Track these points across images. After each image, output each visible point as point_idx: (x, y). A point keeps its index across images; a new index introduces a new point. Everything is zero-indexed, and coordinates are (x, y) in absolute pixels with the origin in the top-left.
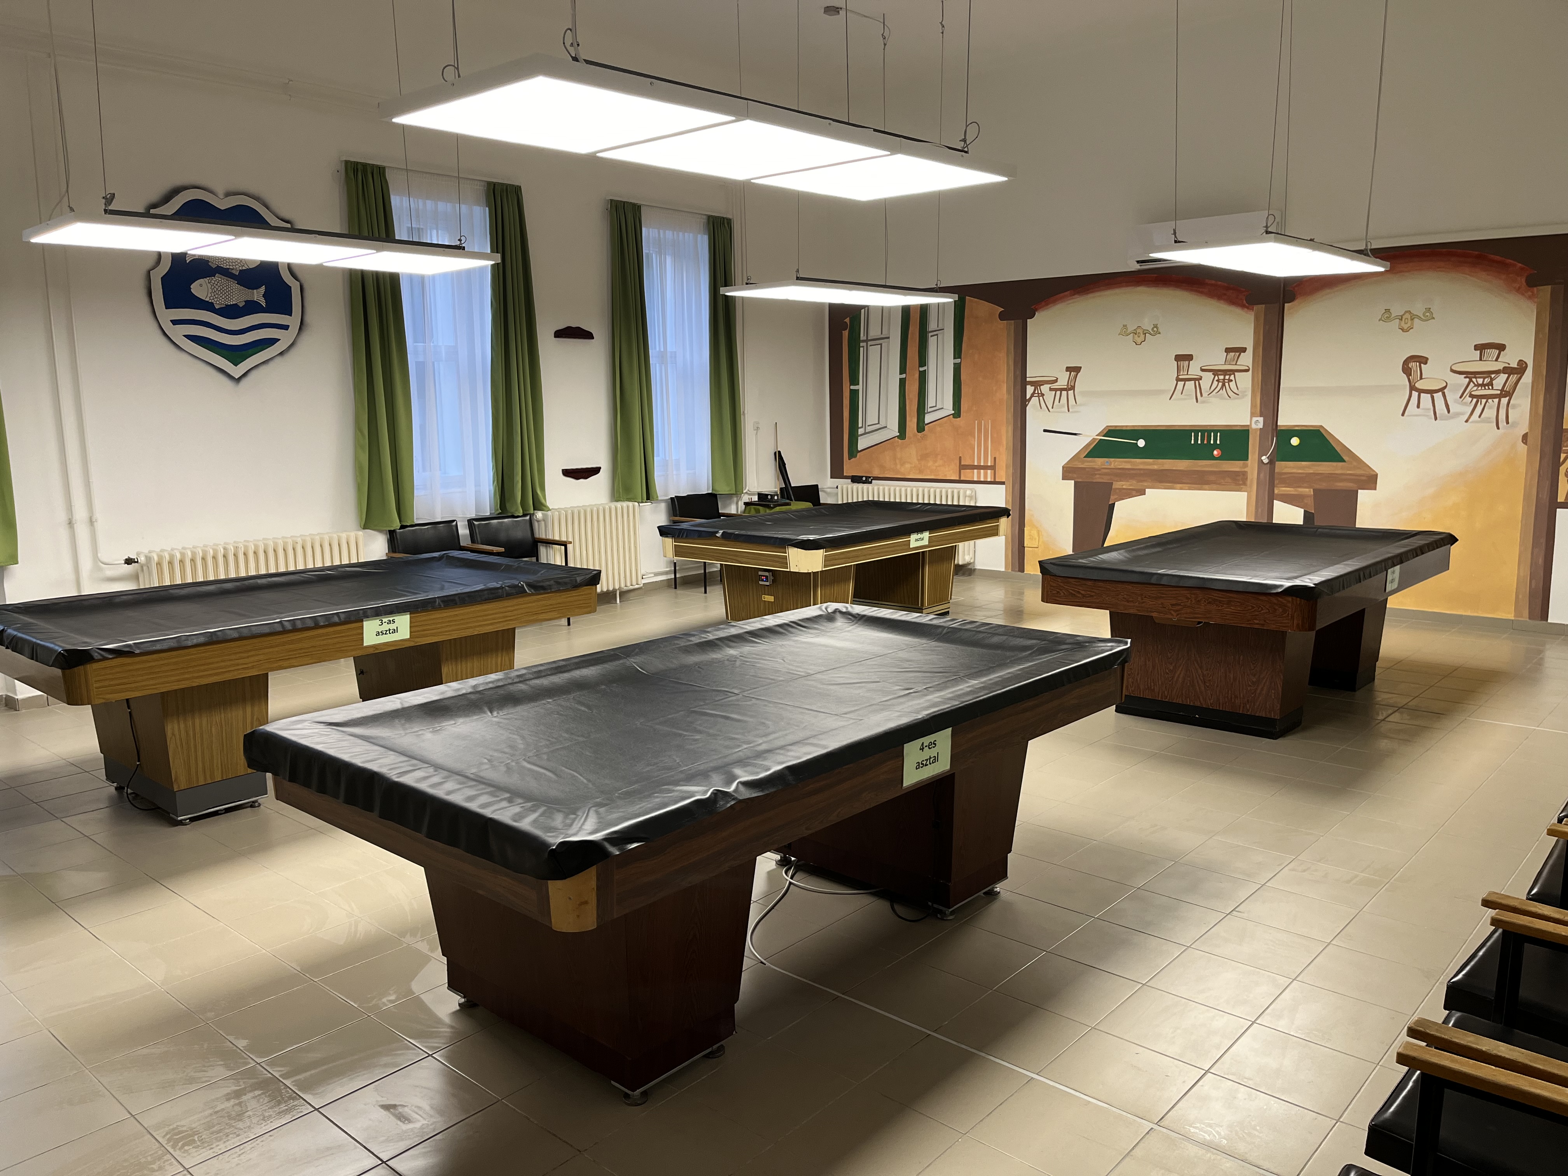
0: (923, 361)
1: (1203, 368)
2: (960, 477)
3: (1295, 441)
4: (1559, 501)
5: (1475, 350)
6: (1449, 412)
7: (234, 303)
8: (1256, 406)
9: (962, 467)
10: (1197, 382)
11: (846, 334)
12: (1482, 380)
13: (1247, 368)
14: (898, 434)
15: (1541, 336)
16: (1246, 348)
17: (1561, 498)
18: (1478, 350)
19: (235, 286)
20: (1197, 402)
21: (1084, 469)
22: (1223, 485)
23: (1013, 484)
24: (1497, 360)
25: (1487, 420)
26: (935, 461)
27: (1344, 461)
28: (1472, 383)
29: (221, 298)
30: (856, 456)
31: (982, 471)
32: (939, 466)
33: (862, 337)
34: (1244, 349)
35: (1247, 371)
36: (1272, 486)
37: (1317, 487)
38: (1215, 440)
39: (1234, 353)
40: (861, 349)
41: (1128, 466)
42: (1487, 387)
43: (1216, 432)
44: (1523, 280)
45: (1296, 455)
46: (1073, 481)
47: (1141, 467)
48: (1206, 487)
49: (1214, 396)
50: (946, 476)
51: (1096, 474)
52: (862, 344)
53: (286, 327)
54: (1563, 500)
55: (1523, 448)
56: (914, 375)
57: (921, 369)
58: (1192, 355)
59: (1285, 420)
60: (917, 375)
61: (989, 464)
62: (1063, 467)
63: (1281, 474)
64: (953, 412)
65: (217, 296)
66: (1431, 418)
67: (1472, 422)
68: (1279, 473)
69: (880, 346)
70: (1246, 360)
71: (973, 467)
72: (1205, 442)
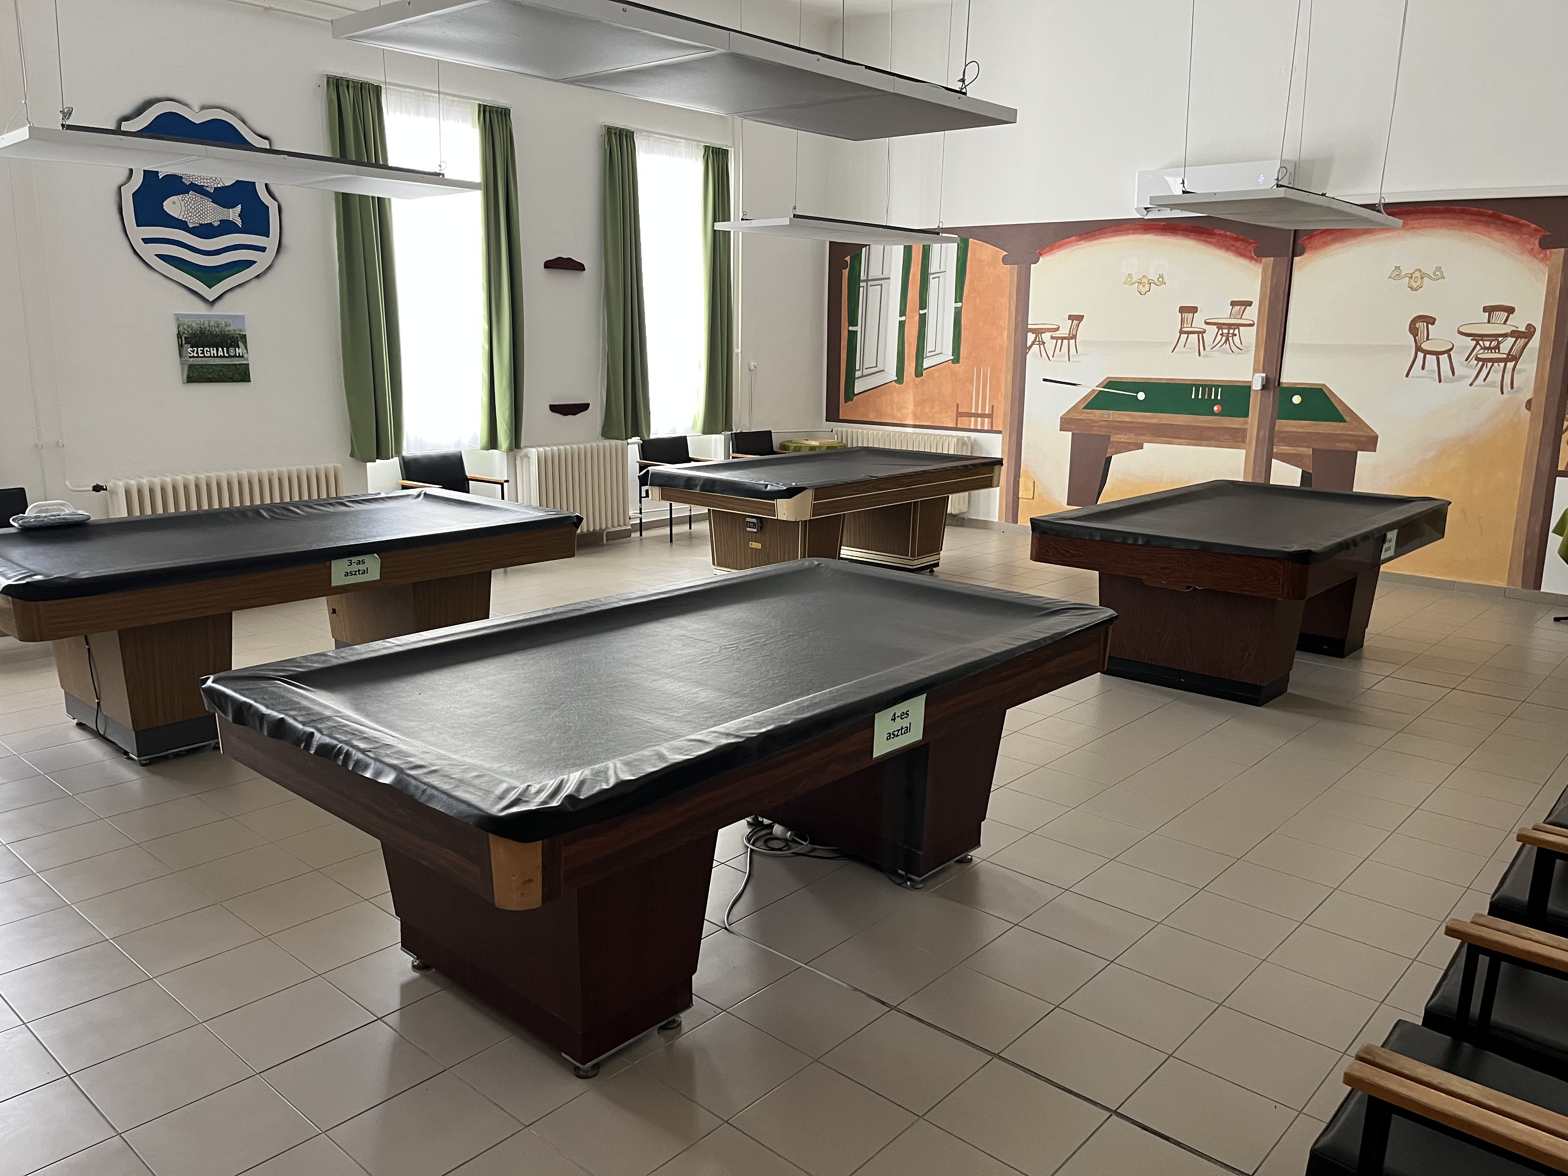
0: (923, 304)
1: (1207, 321)
2: (957, 424)
3: (1297, 399)
4: (1559, 469)
5: (1484, 311)
6: (1453, 374)
7: (208, 222)
8: (1259, 361)
9: (959, 415)
10: (1200, 335)
11: (846, 272)
12: (1489, 342)
13: (1252, 323)
14: (896, 378)
15: (1551, 300)
16: (1252, 302)
17: (1561, 467)
18: (1487, 312)
19: (209, 204)
20: (1200, 356)
21: (1082, 420)
22: (1222, 441)
23: (1010, 433)
24: (1505, 323)
25: (1492, 385)
26: (932, 408)
27: (1345, 421)
28: (1478, 346)
29: (195, 217)
30: (852, 400)
31: (979, 419)
32: (936, 412)
33: (863, 277)
34: (1250, 303)
35: (1252, 325)
36: (1271, 444)
37: (1317, 447)
38: (1216, 395)
39: (1239, 307)
40: (861, 289)
41: (1127, 419)
42: (1493, 351)
43: (1217, 387)
44: (1537, 242)
45: (1296, 413)
46: (1070, 433)
47: (1140, 420)
48: (1204, 443)
49: (1217, 351)
50: (943, 423)
51: (1094, 426)
52: (861, 284)
53: (263, 249)
54: (1563, 469)
55: (1526, 414)
56: (913, 318)
57: (922, 312)
58: (1197, 307)
59: (1287, 378)
60: (917, 318)
61: (987, 412)
62: (1061, 418)
63: (1281, 432)
64: (952, 358)
65: (190, 214)
66: (1435, 380)
67: (1475, 386)
68: (1278, 431)
69: (880, 286)
70: (1252, 314)
71: (970, 415)
72: (1206, 397)
